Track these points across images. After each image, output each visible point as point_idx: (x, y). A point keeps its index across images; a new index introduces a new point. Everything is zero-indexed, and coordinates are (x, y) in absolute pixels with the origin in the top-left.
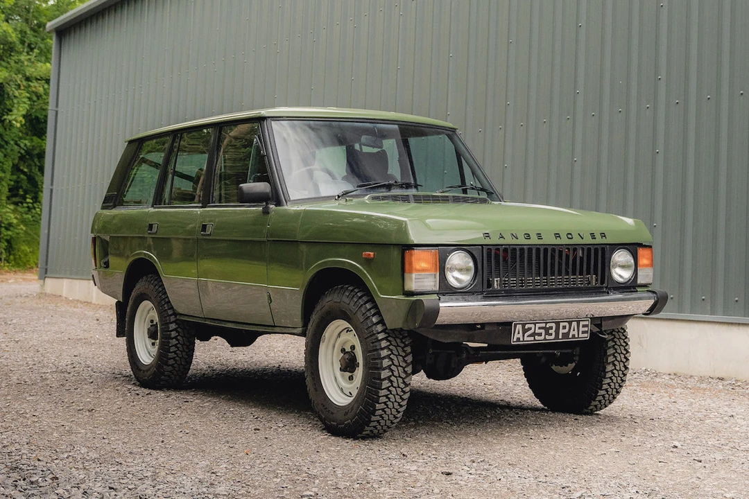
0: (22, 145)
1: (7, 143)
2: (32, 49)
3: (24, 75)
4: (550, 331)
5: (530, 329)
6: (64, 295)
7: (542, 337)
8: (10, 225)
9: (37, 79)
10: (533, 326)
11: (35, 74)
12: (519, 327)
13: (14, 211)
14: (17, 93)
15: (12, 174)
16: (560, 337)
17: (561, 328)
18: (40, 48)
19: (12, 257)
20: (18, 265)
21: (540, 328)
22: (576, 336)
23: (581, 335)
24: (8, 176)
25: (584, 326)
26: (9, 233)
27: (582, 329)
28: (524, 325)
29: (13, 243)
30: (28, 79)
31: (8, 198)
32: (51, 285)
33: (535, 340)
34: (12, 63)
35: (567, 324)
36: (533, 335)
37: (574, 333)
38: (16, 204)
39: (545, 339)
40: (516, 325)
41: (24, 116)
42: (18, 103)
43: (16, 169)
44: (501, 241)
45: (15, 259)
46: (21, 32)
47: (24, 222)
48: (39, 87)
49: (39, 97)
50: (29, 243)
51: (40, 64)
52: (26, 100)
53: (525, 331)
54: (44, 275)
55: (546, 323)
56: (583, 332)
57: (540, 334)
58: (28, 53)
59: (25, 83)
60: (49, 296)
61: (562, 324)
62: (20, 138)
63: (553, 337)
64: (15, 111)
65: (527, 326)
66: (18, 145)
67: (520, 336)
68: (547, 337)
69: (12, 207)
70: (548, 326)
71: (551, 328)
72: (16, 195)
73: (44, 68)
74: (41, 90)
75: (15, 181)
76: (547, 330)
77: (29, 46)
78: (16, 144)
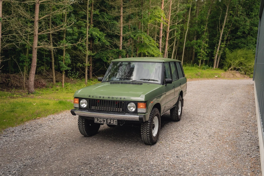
4: (105, 121)
5: (99, 120)
7: (103, 122)
10: (100, 119)
12: (96, 119)
16: (108, 123)
17: (108, 121)
21: (102, 120)
22: (113, 124)
23: (114, 124)
25: (115, 121)
27: (114, 122)
28: (97, 119)
33: (101, 123)
35: (110, 120)
36: (100, 121)
37: (112, 123)
39: (103, 123)
40: (95, 118)
44: (93, 98)
53: (98, 120)
55: (103, 119)
56: (115, 123)
57: (102, 122)
61: (108, 120)
63: (106, 123)
65: (98, 119)
67: (97, 121)
68: (104, 122)
70: (104, 120)
71: (105, 120)
76: (104, 121)
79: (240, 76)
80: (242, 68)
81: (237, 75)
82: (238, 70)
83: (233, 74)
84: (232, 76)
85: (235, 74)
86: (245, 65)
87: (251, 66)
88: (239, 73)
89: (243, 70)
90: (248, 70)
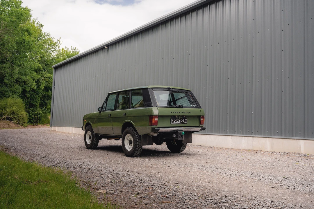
0: (43, 94)
1: (39, 93)
2: (46, 70)
3: (44, 77)
6: (56, 130)
8: (40, 113)
9: (47, 78)
11: (46, 76)
13: (41, 110)
14: (42, 81)
15: (40, 101)
18: (47, 70)
19: (40, 121)
20: (42, 123)
24: (39, 101)
26: (40, 115)
29: (40, 118)
30: (45, 78)
31: (39, 107)
32: (53, 128)
34: (41, 74)
38: (41, 108)
41: (44, 87)
42: (43, 84)
43: (41, 100)
45: (41, 122)
46: (43, 66)
47: (43, 113)
48: (47, 80)
49: (47, 82)
50: (44, 118)
51: (48, 74)
52: (44, 83)
54: (51, 125)
58: (44, 71)
59: (44, 79)
60: (53, 130)
62: (42, 92)
64: (42, 85)
66: (42, 94)
69: (40, 109)
72: (41, 106)
73: (49, 75)
74: (48, 80)
75: (41, 103)
77: (45, 69)
78: (41, 93)
79: (14, 126)
80: (14, 117)
81: (11, 125)
82: (11, 119)
83: (8, 123)
84: (7, 126)
85: (9, 124)
86: (18, 114)
87: (23, 115)
88: (13, 122)
89: (15, 120)
90: (21, 119)
